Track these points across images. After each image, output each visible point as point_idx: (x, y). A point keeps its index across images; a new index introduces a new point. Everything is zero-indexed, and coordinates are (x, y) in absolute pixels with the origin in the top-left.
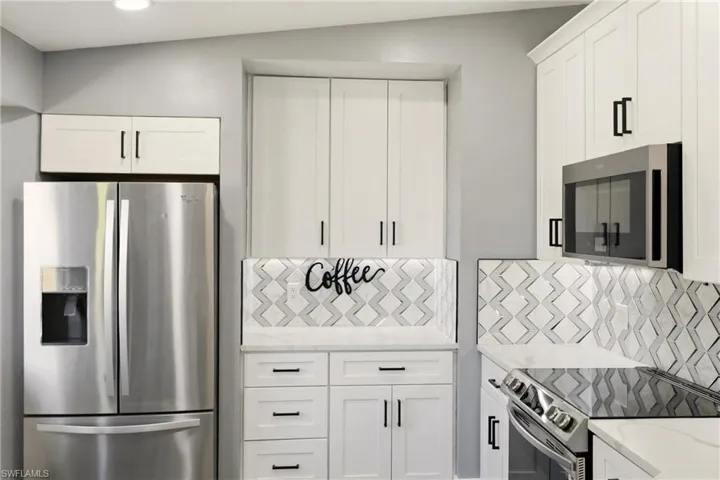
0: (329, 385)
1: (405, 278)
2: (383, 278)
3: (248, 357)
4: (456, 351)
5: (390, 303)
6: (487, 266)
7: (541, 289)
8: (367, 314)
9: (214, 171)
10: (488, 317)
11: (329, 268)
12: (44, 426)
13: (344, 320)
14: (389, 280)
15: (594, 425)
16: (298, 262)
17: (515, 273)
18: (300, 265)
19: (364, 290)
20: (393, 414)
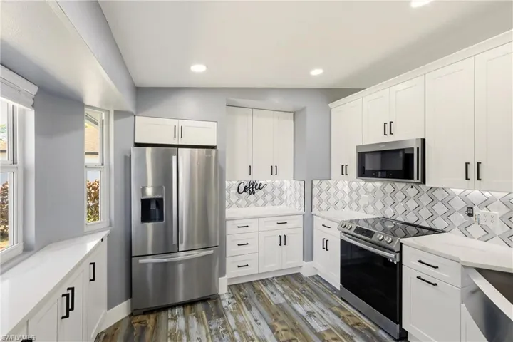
0: (259, 231)
1: (274, 188)
2: (266, 188)
3: (227, 222)
4: (304, 215)
5: (269, 197)
6: (315, 183)
7: (332, 190)
8: (261, 202)
9: (215, 145)
10: (315, 201)
11: (247, 184)
12: (142, 261)
13: (252, 205)
14: (268, 189)
15: (402, 240)
16: (234, 182)
17: (324, 185)
18: (235, 183)
19: (259, 193)
20: (283, 241)
